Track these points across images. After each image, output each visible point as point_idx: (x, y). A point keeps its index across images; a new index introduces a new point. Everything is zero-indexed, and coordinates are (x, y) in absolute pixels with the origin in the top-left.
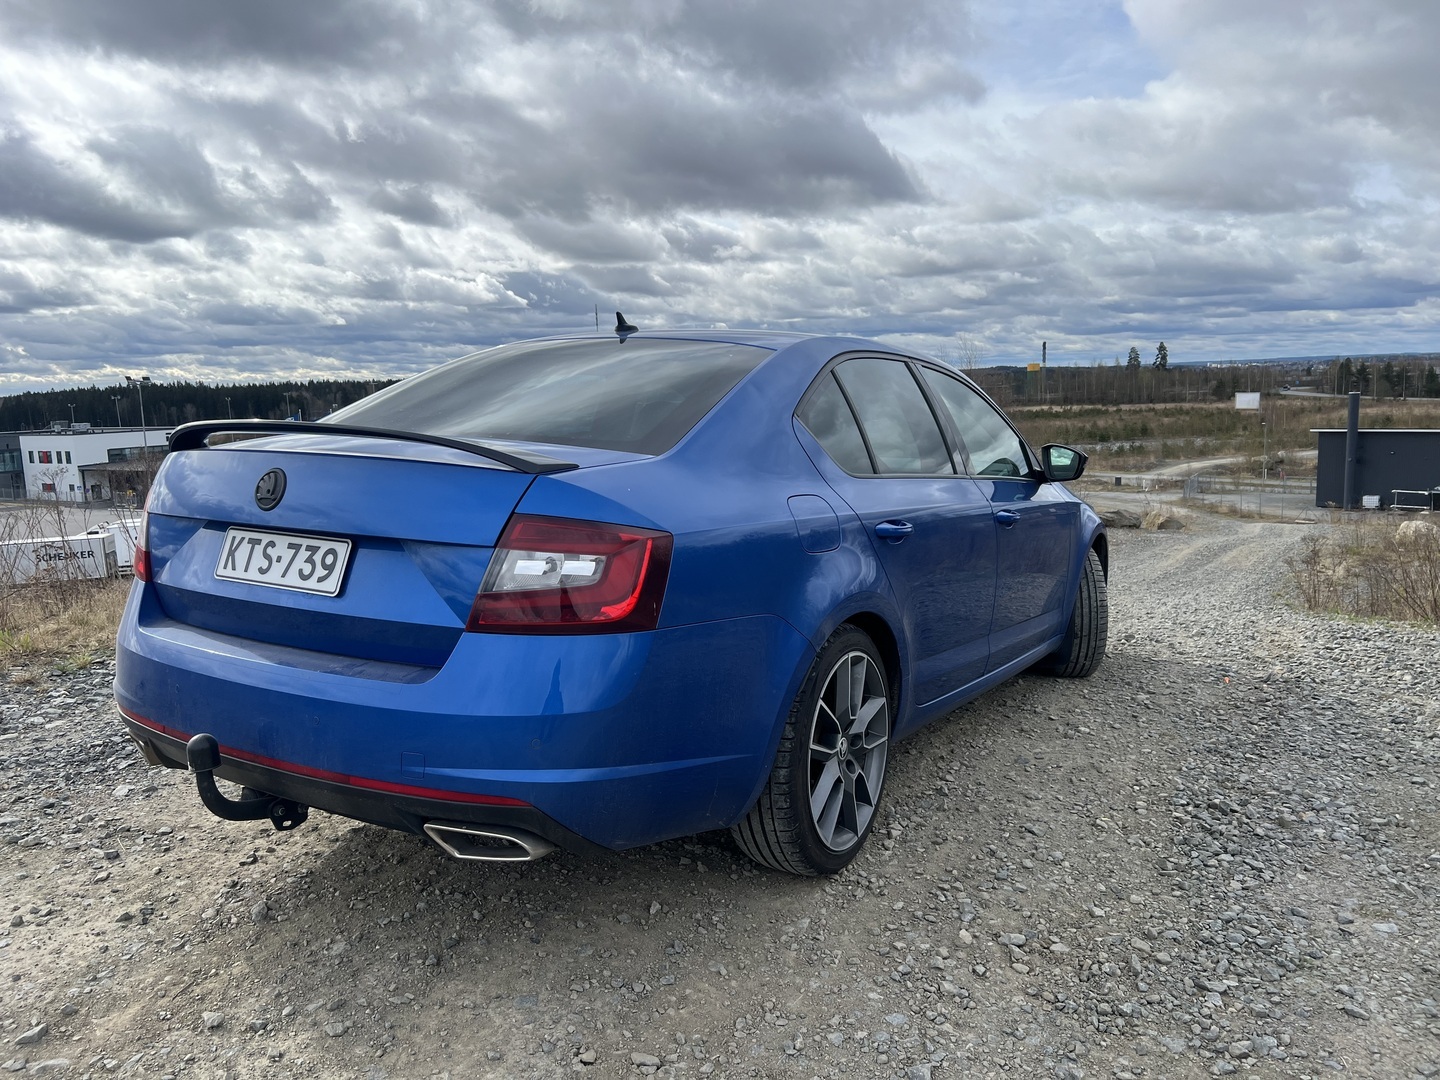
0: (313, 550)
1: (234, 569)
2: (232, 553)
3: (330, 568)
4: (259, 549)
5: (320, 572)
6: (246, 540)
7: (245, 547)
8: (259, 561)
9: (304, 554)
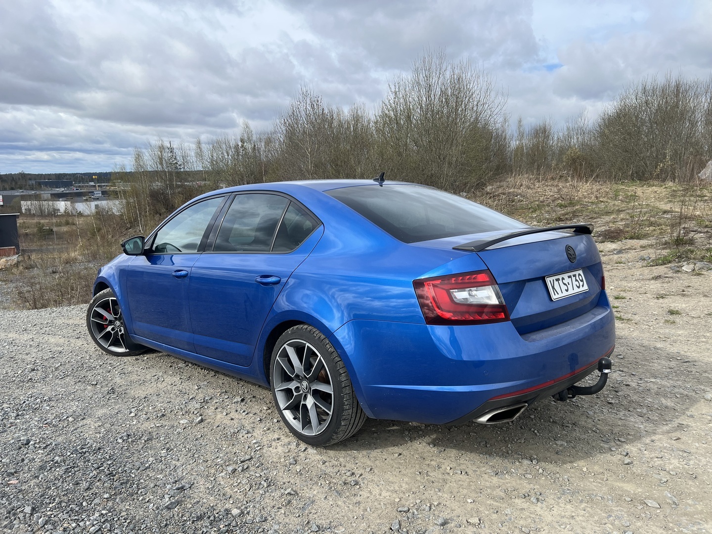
0: (575, 276)
1: (558, 294)
2: (553, 288)
3: (582, 281)
4: (560, 282)
5: (581, 283)
6: (555, 280)
7: (556, 283)
8: (564, 288)
9: (574, 279)
